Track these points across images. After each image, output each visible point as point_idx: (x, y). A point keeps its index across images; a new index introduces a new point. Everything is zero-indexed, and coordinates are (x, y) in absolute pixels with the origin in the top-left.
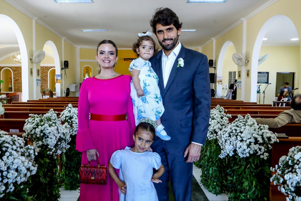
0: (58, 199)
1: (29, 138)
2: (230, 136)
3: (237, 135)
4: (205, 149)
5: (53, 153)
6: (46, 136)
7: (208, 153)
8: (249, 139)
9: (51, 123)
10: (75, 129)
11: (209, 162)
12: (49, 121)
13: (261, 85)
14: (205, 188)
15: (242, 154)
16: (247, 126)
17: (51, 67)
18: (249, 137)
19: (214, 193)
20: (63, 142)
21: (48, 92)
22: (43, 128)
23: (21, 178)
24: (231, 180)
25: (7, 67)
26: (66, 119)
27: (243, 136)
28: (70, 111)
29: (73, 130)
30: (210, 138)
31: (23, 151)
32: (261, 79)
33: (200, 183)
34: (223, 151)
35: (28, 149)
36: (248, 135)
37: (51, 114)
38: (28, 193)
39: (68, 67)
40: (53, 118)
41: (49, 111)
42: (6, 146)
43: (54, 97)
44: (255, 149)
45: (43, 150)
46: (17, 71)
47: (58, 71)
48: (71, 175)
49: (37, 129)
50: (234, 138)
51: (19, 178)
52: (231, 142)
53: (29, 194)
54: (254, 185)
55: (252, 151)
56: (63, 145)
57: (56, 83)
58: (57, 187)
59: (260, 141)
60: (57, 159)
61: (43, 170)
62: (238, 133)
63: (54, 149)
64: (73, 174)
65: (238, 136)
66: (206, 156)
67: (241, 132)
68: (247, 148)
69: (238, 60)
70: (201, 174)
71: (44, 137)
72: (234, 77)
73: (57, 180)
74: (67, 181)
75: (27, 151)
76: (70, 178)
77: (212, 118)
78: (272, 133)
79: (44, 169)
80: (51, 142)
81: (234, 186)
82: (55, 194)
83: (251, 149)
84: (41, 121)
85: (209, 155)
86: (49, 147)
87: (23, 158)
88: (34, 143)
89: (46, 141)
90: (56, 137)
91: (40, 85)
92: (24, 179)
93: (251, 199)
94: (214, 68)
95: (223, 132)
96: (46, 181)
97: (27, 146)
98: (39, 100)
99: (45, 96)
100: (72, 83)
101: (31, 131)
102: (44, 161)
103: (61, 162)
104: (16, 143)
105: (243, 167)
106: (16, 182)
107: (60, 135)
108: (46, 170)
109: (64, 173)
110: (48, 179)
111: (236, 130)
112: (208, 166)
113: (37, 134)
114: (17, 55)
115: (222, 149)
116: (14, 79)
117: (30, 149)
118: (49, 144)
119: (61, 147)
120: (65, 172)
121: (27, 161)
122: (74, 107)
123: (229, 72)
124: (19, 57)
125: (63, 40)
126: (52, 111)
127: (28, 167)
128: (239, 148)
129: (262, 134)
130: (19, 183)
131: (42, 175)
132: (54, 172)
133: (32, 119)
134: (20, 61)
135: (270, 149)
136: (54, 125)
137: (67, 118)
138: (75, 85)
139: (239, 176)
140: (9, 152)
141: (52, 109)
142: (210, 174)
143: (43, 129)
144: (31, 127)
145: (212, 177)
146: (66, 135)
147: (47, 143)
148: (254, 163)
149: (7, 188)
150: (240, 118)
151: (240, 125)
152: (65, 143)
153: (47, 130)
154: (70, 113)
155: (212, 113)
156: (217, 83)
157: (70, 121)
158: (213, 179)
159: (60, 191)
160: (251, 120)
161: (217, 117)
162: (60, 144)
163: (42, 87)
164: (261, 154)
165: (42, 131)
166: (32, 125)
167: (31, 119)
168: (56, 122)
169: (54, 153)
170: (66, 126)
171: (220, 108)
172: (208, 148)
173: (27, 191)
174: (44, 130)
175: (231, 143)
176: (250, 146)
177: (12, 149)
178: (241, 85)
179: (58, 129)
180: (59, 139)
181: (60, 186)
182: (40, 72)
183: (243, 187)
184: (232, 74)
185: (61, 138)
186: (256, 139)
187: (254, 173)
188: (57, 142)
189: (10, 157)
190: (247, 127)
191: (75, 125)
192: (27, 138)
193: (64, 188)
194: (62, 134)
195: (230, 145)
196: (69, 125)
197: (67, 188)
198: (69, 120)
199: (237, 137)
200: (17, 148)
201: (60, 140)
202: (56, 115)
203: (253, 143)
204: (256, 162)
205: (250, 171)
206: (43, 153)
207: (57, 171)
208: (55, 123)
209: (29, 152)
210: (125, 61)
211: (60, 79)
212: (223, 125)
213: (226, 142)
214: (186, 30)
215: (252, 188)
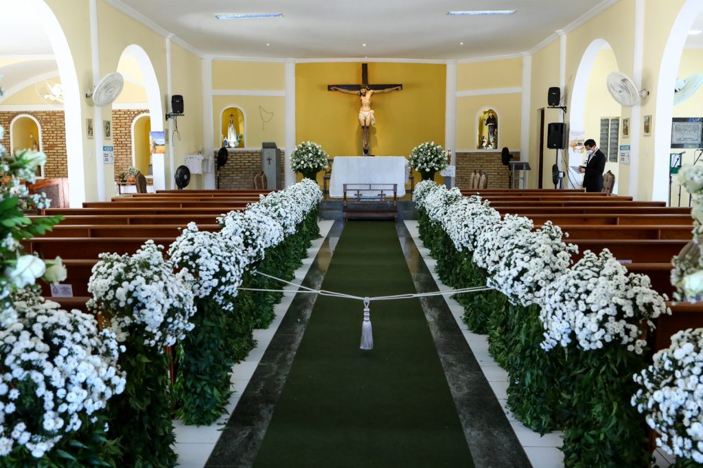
0: (171, 446)
1: (102, 310)
2: (563, 300)
3: (579, 298)
4: (517, 327)
5: (157, 342)
6: (140, 305)
7: (523, 337)
8: (603, 308)
9: (149, 273)
10: (206, 283)
11: (523, 359)
12: (146, 270)
13: (684, 153)
14: (516, 418)
15: (587, 343)
16: (601, 278)
17: (139, 112)
18: (605, 304)
19: (535, 429)
20: (179, 317)
21: (132, 176)
22: (131, 287)
23: (94, 403)
24: (569, 400)
25: (26, 112)
26: (183, 259)
27: (591, 302)
28: (192, 240)
29: (201, 286)
30: (527, 301)
31: (95, 344)
32: (685, 136)
33: (506, 407)
34: (549, 334)
35: (104, 337)
36: (602, 298)
37: (149, 253)
38: (107, 432)
39: (182, 111)
40: (154, 261)
41: (145, 244)
42: (59, 334)
43: (150, 190)
44: (617, 332)
45: (134, 335)
46: (50, 122)
47: (157, 123)
48: (198, 390)
49: (119, 290)
50: (570, 305)
51: (90, 401)
52: (564, 314)
53: (110, 436)
54: (614, 412)
55: (610, 337)
56: (178, 323)
57: (153, 155)
58: (168, 419)
59: (627, 313)
60: (165, 354)
61: (136, 380)
62: (580, 294)
63: (160, 334)
64: (202, 388)
65: (580, 302)
66: (518, 343)
67: (588, 292)
68: (599, 330)
69: (620, 92)
70: (507, 385)
71: (135, 308)
72: (614, 131)
73: (166, 402)
74: (190, 404)
75: (103, 343)
76: (195, 396)
77: (533, 253)
78: (657, 293)
79: (137, 378)
80: (152, 317)
81: (574, 413)
82: (162, 434)
83: (606, 331)
84: (128, 269)
85: (526, 341)
86: (148, 329)
87: (97, 359)
88: (113, 320)
89: (139, 316)
90: (163, 305)
91: (111, 160)
92: (100, 404)
93: (608, 444)
94: (562, 108)
95: (550, 289)
96: (143, 407)
97: (102, 331)
98: (113, 200)
99: (126, 187)
100: (194, 153)
101: (107, 293)
102: (136, 360)
103: (174, 360)
104: (80, 327)
105: (592, 371)
106: (84, 410)
107: (171, 301)
108: (142, 380)
109: (182, 387)
110: (148, 402)
111: (577, 286)
112: (521, 365)
113: (119, 301)
114: (52, 85)
115: (546, 331)
116: (44, 143)
117: (108, 338)
118: (147, 323)
119: (175, 327)
120: (184, 384)
121: (105, 365)
122: (201, 230)
123: (602, 120)
124: (55, 90)
125: (167, 41)
126: (150, 244)
127: (106, 378)
128: (581, 330)
129: (632, 296)
130: (89, 412)
131: (133, 394)
132: (160, 384)
133: (107, 265)
134: (60, 100)
135: (652, 330)
136: (156, 277)
137: (186, 258)
138: (201, 157)
139: (584, 390)
140: (66, 347)
141: (151, 241)
142: (527, 385)
143: (132, 289)
144: (107, 285)
145: (532, 393)
146: (184, 300)
147: (143, 320)
148: (615, 362)
149: (67, 423)
150: (589, 259)
151: (587, 274)
152: (184, 319)
153: (142, 290)
154: (192, 244)
155: (533, 242)
156: (570, 149)
157: (194, 265)
158: (533, 396)
159: (174, 428)
160: (612, 264)
161: (544, 251)
162: (172, 323)
163: (117, 164)
164: (629, 343)
165: (129, 294)
166: (106, 280)
167: (104, 266)
168: (161, 271)
169: (159, 343)
170: (183, 277)
171: (553, 230)
172: (522, 324)
173: (105, 428)
174: (135, 290)
175: (565, 316)
176: (606, 325)
177: (73, 340)
178: (628, 156)
179: (165, 288)
180: (169, 310)
181: (173, 417)
182: (111, 126)
183: (593, 416)
184: (608, 125)
185: (173, 307)
186: (619, 307)
187: (615, 386)
188: (165, 318)
189: (69, 358)
190: (602, 280)
191: (205, 273)
192: (98, 310)
193: (182, 421)
194: (176, 298)
195: (563, 321)
196: (190, 274)
197: (191, 421)
198: (190, 263)
199: (577, 303)
200: (83, 337)
201: (172, 312)
202: (160, 254)
203: (613, 318)
204: (619, 361)
205: (607, 380)
206: (134, 343)
207: (166, 381)
208: (159, 274)
209: (106, 345)
210: (330, 92)
211: (164, 143)
212: (557, 270)
213: (554, 314)
214: (488, 12)
215: (610, 418)
